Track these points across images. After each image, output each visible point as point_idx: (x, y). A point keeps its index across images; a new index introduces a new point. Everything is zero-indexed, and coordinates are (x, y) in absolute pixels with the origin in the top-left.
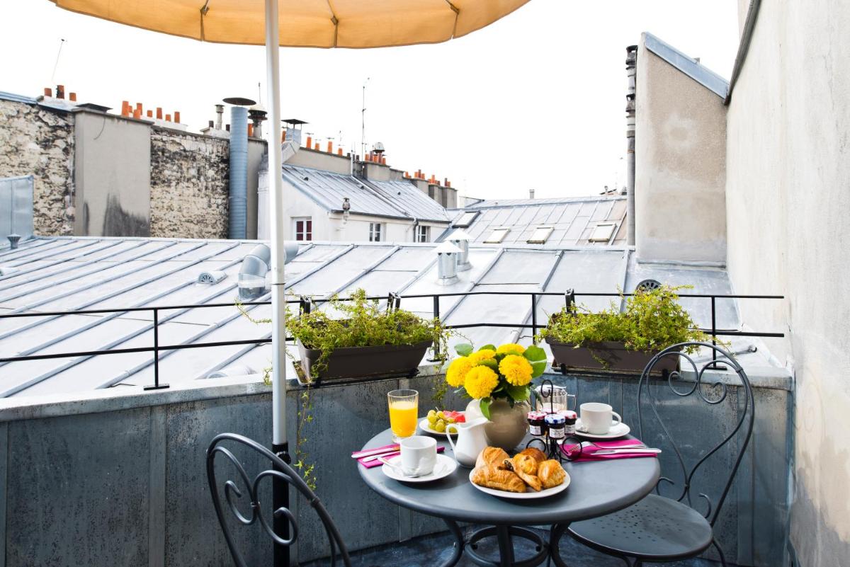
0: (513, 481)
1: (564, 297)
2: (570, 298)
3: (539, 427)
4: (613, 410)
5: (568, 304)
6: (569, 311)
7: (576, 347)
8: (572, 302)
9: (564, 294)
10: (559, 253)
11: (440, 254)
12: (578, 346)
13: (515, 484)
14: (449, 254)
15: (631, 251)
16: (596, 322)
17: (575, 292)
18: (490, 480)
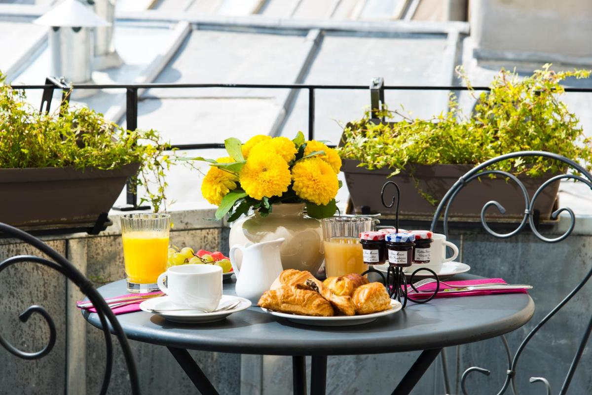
0: (317, 301)
1: (368, 92)
2: (378, 95)
3: (377, 251)
4: (447, 240)
5: (375, 105)
6: (374, 116)
7: (393, 174)
8: (380, 102)
9: (367, 88)
10: (313, 35)
11: (56, 29)
12: (397, 172)
13: (319, 306)
14: (77, 29)
15: (464, 35)
16: (428, 132)
17: (386, 85)
18: (284, 303)
